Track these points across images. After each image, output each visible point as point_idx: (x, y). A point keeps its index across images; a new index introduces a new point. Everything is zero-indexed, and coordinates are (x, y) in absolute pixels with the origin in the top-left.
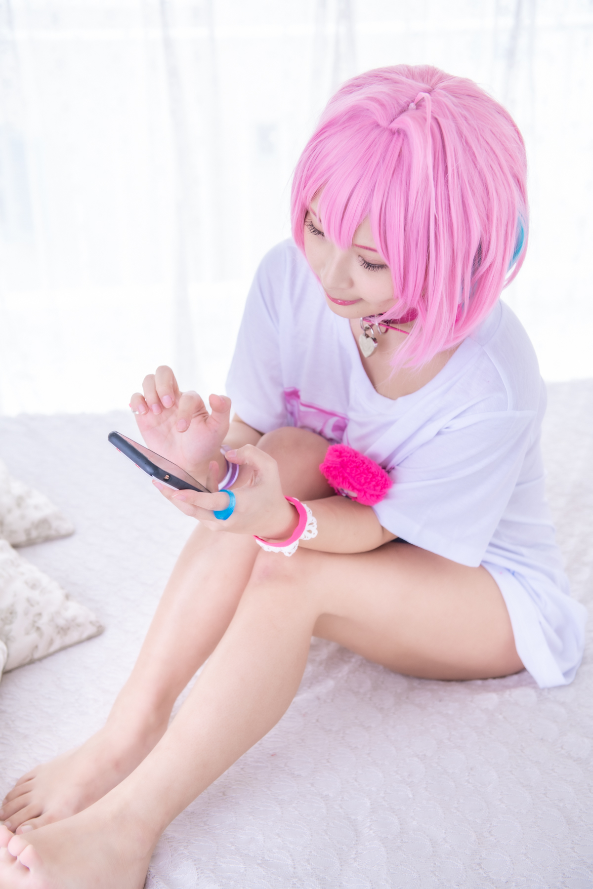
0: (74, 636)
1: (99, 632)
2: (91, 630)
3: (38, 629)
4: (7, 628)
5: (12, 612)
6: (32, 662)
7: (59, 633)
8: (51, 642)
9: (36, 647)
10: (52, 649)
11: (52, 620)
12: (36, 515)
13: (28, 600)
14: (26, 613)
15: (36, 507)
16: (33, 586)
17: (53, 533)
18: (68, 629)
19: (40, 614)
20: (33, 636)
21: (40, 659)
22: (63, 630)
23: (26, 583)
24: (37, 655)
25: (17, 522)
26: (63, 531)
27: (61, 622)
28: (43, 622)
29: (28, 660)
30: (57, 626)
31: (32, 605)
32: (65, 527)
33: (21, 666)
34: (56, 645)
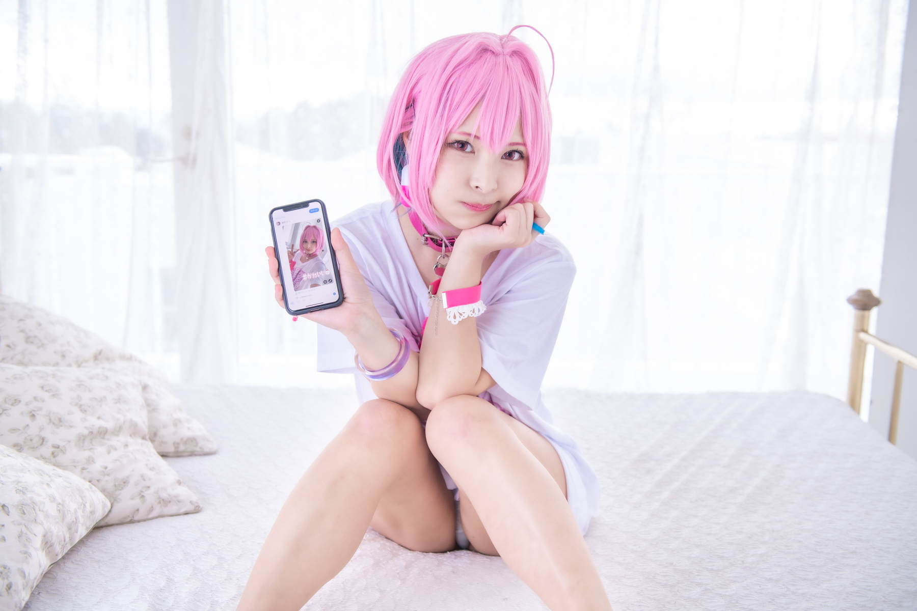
0: (173, 509)
1: (197, 510)
2: (190, 508)
3: (143, 496)
4: (118, 492)
5: (125, 482)
6: (132, 522)
7: (160, 503)
8: (151, 509)
9: (138, 510)
10: (151, 516)
11: (157, 492)
12: (186, 433)
13: (142, 476)
14: (136, 484)
15: (189, 429)
16: (152, 469)
17: (198, 449)
18: (170, 502)
19: (149, 487)
20: (137, 502)
21: (139, 521)
22: (164, 502)
23: (147, 465)
24: (136, 518)
25: (169, 435)
26: (206, 450)
27: (164, 495)
28: (148, 494)
29: (129, 519)
30: (160, 498)
31: (144, 480)
32: (208, 447)
33: (121, 523)
34: (155, 513)
